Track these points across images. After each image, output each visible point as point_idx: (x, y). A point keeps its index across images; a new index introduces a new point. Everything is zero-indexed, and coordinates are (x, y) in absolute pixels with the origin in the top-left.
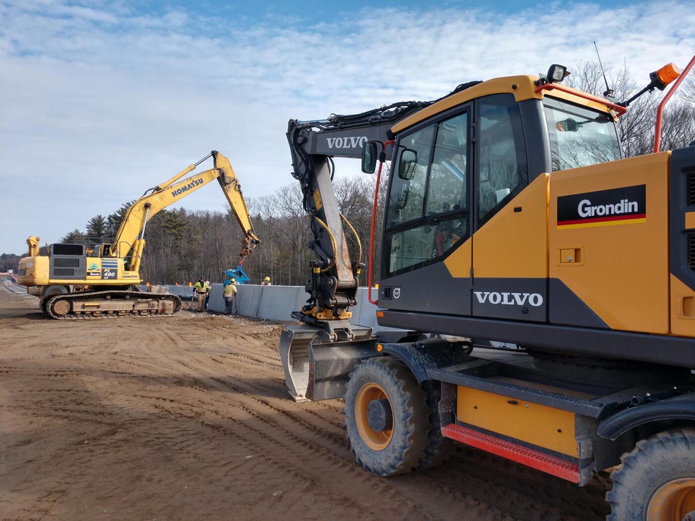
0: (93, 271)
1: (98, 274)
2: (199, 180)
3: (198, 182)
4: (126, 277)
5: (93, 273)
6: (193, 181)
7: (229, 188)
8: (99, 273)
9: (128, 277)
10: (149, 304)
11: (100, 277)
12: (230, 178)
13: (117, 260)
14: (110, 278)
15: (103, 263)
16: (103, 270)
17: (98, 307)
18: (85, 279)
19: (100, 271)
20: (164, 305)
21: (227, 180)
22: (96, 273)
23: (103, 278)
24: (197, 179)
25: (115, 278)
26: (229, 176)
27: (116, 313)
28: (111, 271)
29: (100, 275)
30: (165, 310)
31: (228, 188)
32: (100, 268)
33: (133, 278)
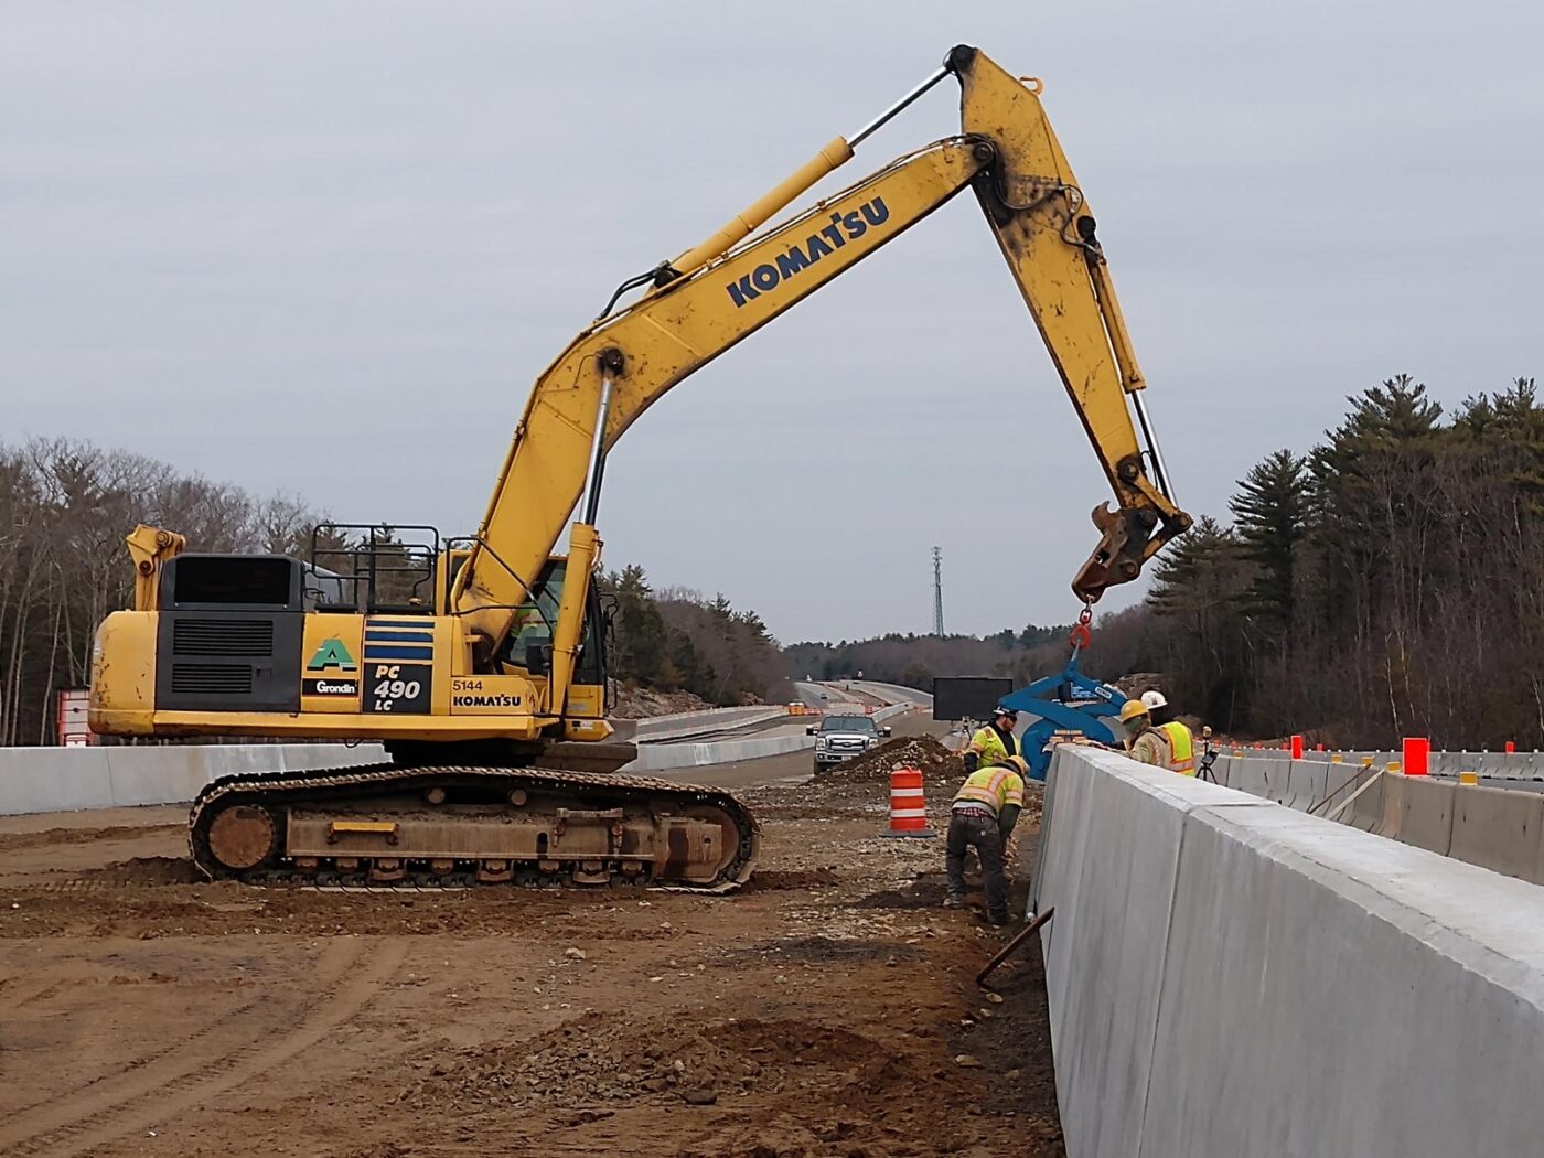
0: (330, 673)
1: (347, 689)
2: (865, 208)
3: (862, 217)
4: (468, 701)
5: (329, 682)
6: (836, 218)
7: (1026, 233)
8: (351, 683)
9: (480, 701)
10: (611, 836)
11: (356, 702)
12: (1037, 181)
13: (431, 625)
14: (401, 706)
15: (369, 636)
16: (370, 670)
17: (390, 839)
18: (296, 709)
19: (357, 676)
20: (678, 838)
21: (1019, 196)
22: (340, 683)
23: (368, 707)
24: (854, 205)
25: (422, 706)
26: (1029, 173)
27: (465, 870)
28: (406, 675)
29: (356, 694)
30: (686, 863)
31: (1019, 237)
32: (357, 660)
33: (502, 708)
